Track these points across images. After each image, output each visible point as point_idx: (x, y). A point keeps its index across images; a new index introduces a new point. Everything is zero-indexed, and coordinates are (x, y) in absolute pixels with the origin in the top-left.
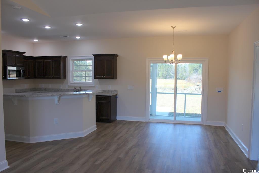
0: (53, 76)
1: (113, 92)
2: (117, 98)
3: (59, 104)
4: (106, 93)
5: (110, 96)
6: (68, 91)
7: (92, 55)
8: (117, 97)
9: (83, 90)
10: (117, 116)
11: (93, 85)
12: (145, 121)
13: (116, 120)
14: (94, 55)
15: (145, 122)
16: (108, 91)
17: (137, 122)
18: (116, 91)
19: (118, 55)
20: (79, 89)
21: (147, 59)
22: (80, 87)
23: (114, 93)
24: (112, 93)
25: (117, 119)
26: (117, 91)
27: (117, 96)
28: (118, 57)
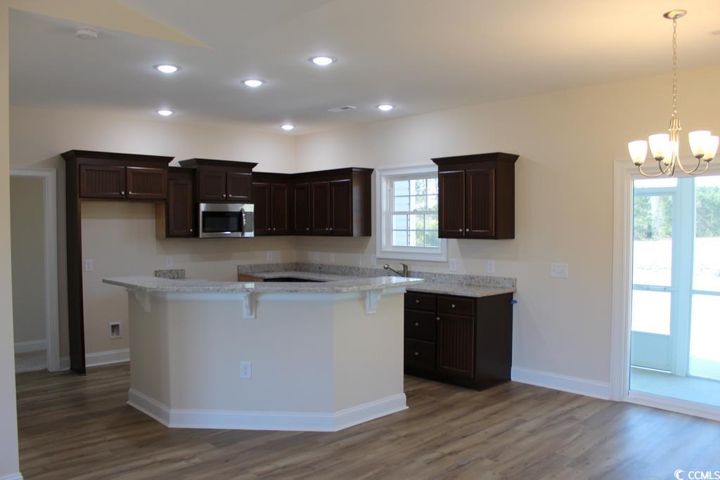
0: (331, 229)
1: (501, 285)
2: (514, 305)
3: (253, 316)
4: (479, 286)
5: (475, 299)
6: (376, 273)
7: (432, 162)
8: (516, 302)
9: (414, 272)
10: (514, 369)
11: (443, 259)
12: (606, 398)
13: (509, 379)
14: (435, 161)
15: (609, 401)
16: (487, 281)
17: (578, 397)
18: (509, 279)
19: (518, 156)
20: (402, 268)
21: (615, 162)
22: (406, 263)
23: (502, 288)
24: (498, 285)
25: (513, 378)
26: (513, 282)
27: (514, 299)
28: (516, 164)
